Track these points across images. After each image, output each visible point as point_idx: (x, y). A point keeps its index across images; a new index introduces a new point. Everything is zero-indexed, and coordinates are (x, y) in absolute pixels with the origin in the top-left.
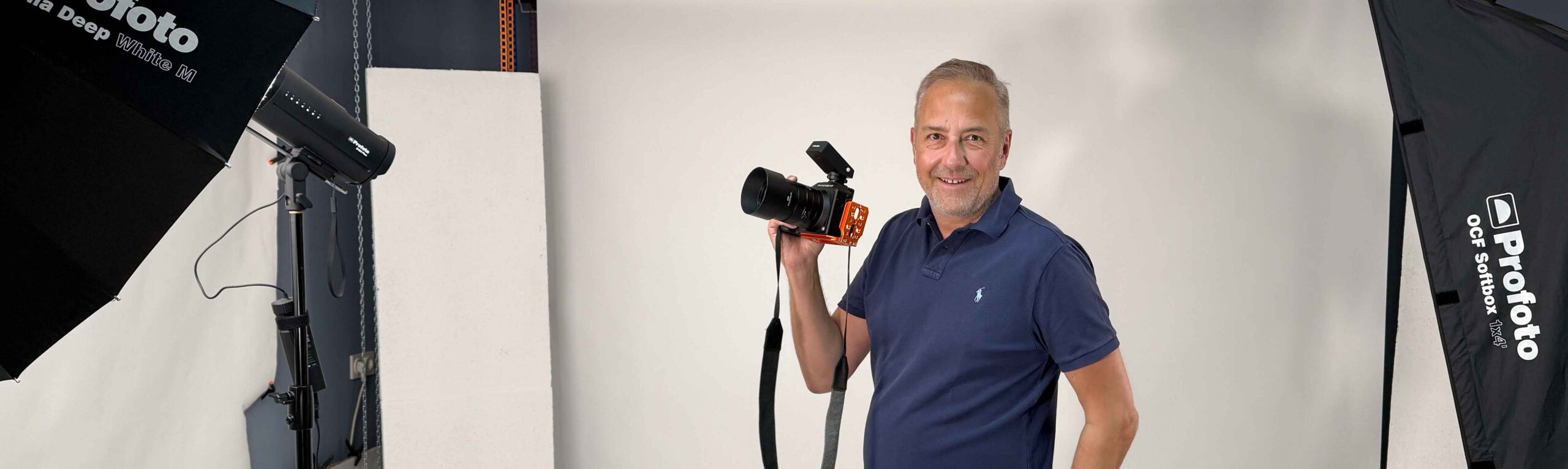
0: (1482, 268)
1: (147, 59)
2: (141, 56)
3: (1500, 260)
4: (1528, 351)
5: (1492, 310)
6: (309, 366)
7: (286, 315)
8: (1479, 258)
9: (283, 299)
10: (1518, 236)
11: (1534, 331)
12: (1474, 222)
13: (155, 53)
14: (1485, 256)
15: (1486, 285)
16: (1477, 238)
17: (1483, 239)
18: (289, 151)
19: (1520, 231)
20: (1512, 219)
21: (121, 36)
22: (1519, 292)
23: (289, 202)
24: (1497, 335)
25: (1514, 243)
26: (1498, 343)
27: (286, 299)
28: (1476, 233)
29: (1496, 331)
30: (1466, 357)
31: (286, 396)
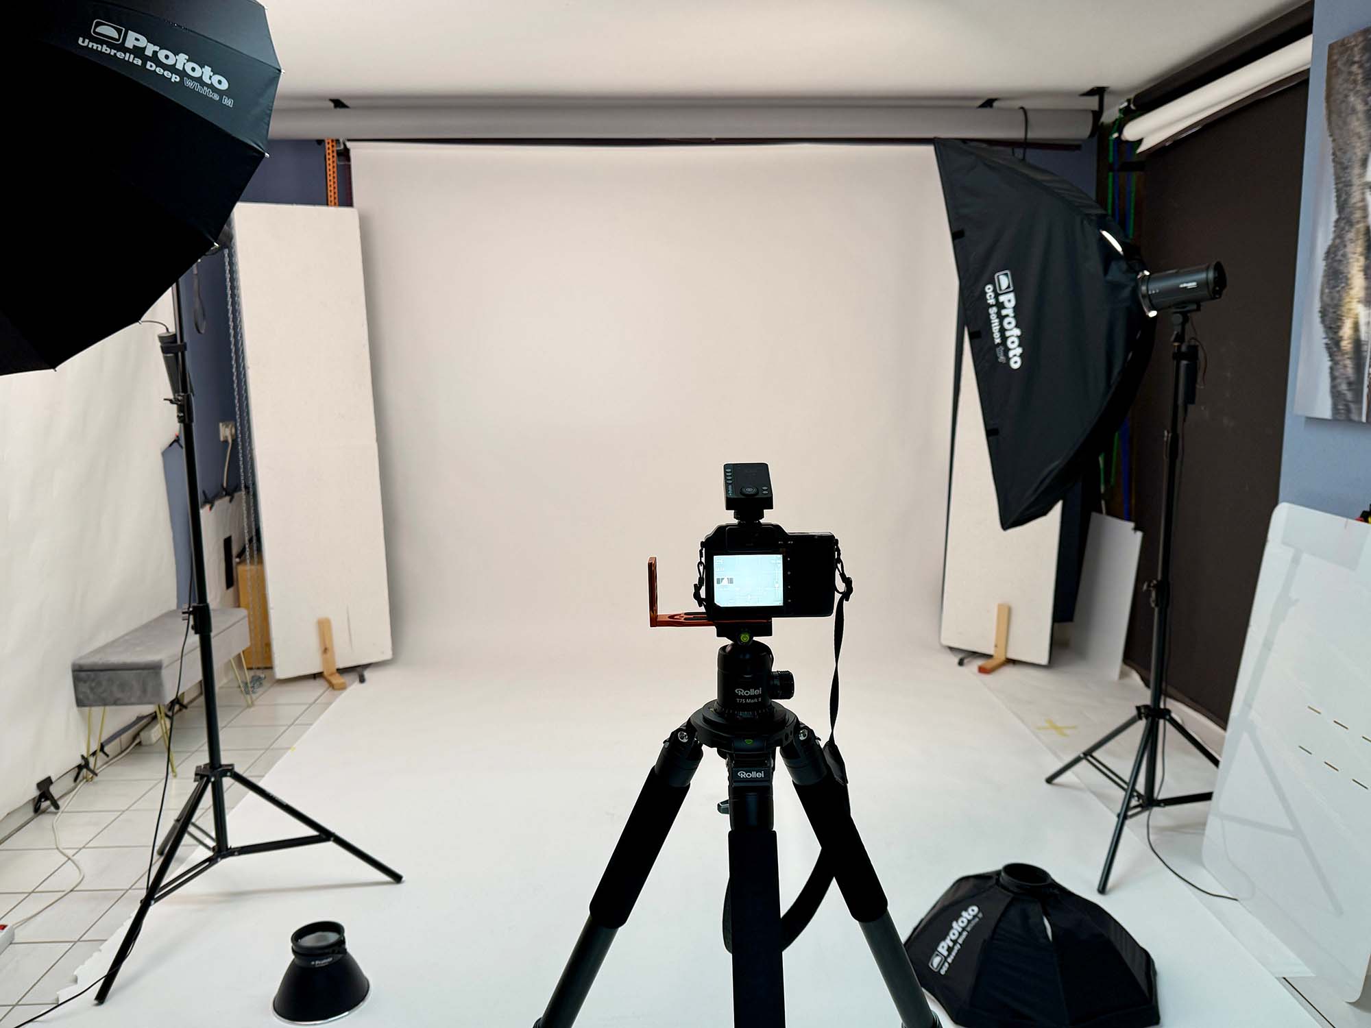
0: (993, 317)
3: (1003, 311)
5: (998, 341)
8: (991, 310)
10: (1012, 296)
11: (1019, 351)
12: (989, 289)
14: (995, 310)
15: (995, 326)
16: (991, 299)
17: (993, 299)
19: (1013, 294)
20: (1009, 287)
22: (1012, 329)
24: (1000, 355)
25: (1010, 301)
26: (1000, 359)
28: (989, 296)
29: (999, 353)
30: (985, 370)
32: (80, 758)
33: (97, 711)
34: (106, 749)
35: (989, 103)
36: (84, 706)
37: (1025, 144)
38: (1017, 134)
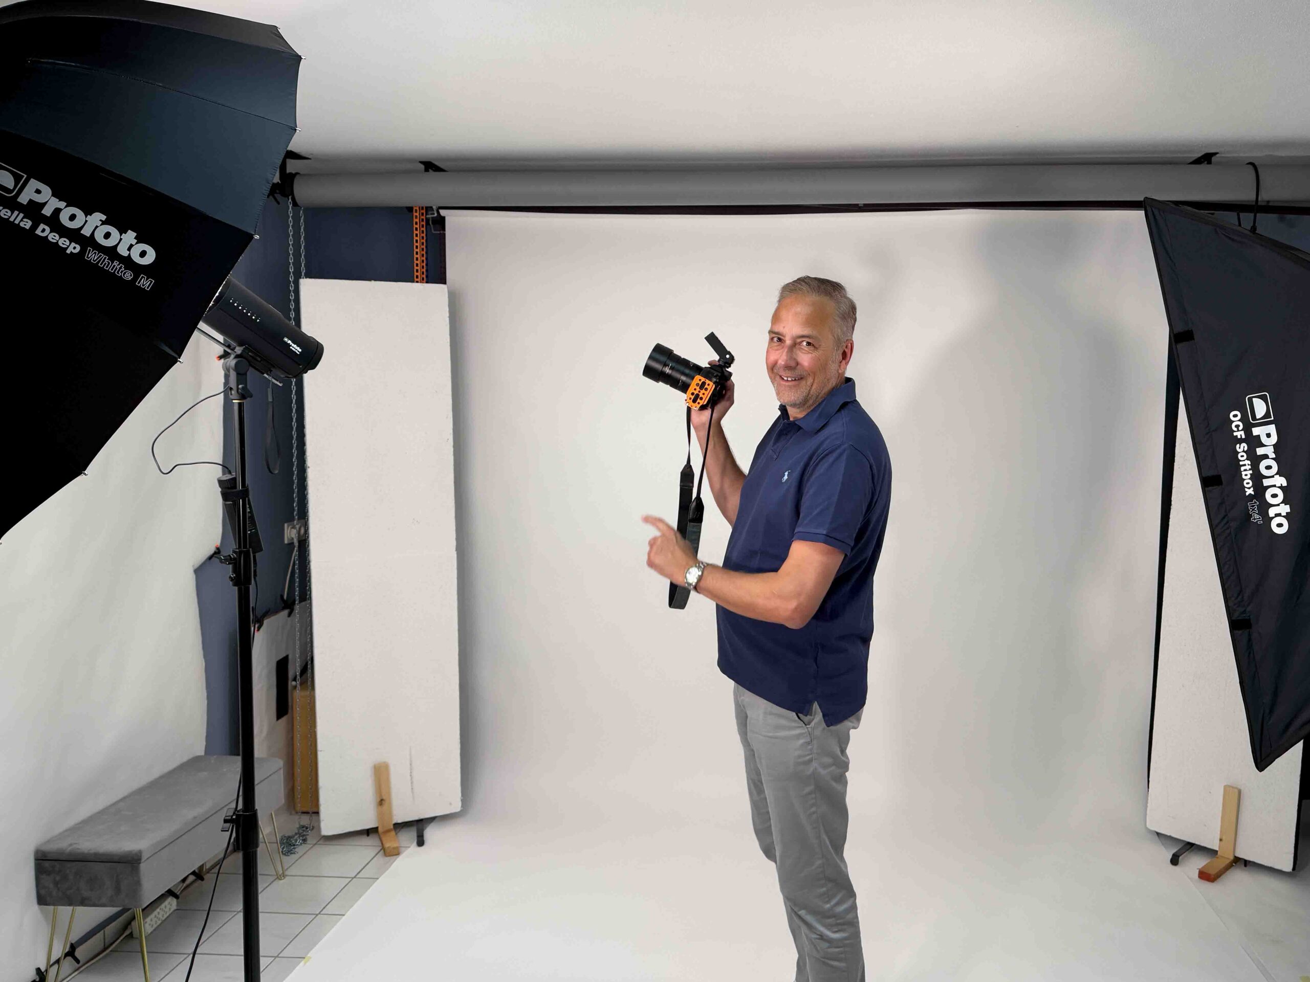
0: (1242, 456)
1: (112, 270)
2: (107, 267)
3: (1258, 449)
4: (1280, 526)
5: (1250, 492)
6: (249, 532)
7: (228, 488)
8: (1240, 448)
9: (227, 475)
10: (1272, 429)
11: (1285, 509)
12: (1235, 417)
13: (119, 265)
14: (1244, 446)
15: (1245, 470)
16: (1238, 430)
17: (1243, 432)
18: (233, 349)
19: (1274, 425)
20: (1267, 415)
21: (90, 250)
22: (1273, 477)
23: (233, 392)
24: (1254, 513)
25: (1269, 435)
26: (1255, 519)
27: (229, 475)
28: (1237, 426)
29: (1253, 510)
30: (1228, 531)
31: (229, 558)
32: (34, 972)
33: (65, 911)
34: (78, 953)
35: (1207, 158)
36: (46, 904)
37: (1255, 208)
38: (1246, 195)
